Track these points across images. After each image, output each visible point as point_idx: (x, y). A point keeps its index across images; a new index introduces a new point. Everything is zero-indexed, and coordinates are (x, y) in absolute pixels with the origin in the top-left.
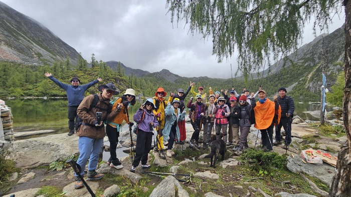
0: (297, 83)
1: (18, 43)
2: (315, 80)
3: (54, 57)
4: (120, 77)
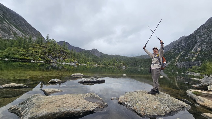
0: (170, 62)
1: (2, 25)
2: (180, 61)
3: (25, 36)
4: (64, 50)
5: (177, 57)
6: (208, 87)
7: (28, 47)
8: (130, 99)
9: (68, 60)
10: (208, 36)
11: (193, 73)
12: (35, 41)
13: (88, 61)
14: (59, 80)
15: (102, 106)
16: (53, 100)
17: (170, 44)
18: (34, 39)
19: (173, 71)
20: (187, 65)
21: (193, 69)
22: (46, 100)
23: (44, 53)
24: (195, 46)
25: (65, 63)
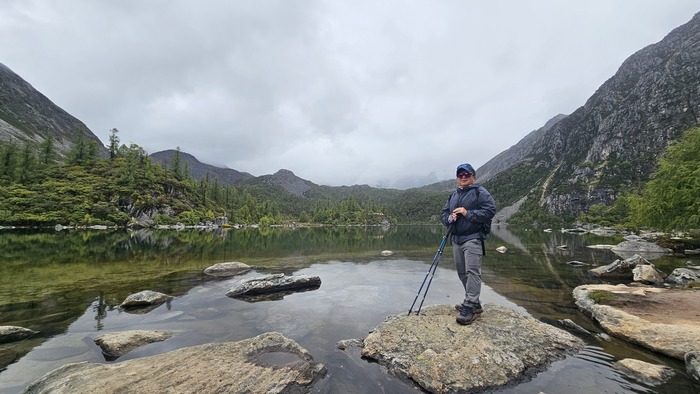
0: (526, 198)
2: (555, 191)
3: (28, 138)
4: (176, 180)
5: (544, 181)
6: (634, 271)
7: (42, 179)
8: (398, 339)
9: (194, 215)
10: (628, 112)
11: (595, 227)
12: (68, 155)
13: (266, 214)
14: (159, 295)
15: (306, 376)
16: (131, 380)
17: (522, 142)
18: (64, 147)
19: (535, 224)
20: (576, 202)
21: (594, 215)
22: (103, 381)
23: (103, 197)
24: (593, 143)
25: (183, 227)
